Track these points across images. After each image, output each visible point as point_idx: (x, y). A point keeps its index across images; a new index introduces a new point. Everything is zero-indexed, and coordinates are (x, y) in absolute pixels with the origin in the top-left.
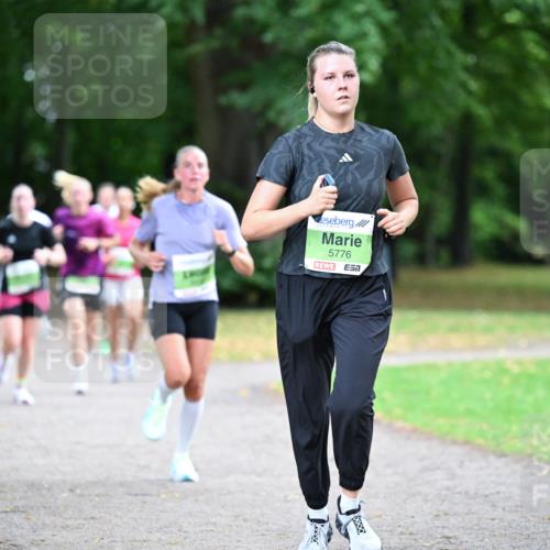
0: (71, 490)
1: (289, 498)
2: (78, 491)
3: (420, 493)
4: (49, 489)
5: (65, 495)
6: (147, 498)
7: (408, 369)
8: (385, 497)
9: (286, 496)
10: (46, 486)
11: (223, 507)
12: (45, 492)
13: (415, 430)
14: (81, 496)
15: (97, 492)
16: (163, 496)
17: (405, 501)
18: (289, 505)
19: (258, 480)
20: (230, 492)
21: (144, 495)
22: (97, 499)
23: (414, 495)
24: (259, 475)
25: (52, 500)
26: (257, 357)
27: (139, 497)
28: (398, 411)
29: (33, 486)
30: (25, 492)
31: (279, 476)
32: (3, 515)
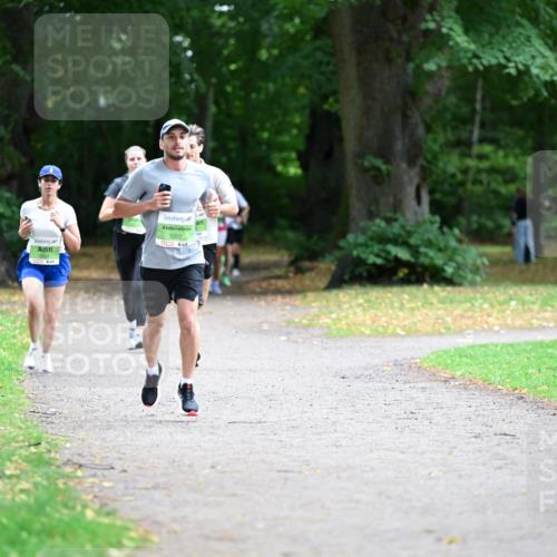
0: (213, 467)
1: (433, 475)
2: (219, 468)
4: (190, 466)
5: (206, 471)
6: (290, 475)
9: (430, 473)
10: (187, 462)
11: (366, 484)
12: (186, 468)
14: (222, 473)
16: (306, 472)
18: (433, 482)
19: (401, 456)
20: (372, 469)
21: (285, 471)
22: (238, 476)
24: (402, 452)
26: (399, 331)
27: (282, 474)
29: (174, 462)
30: (166, 468)
31: (423, 453)
32: (144, 492)
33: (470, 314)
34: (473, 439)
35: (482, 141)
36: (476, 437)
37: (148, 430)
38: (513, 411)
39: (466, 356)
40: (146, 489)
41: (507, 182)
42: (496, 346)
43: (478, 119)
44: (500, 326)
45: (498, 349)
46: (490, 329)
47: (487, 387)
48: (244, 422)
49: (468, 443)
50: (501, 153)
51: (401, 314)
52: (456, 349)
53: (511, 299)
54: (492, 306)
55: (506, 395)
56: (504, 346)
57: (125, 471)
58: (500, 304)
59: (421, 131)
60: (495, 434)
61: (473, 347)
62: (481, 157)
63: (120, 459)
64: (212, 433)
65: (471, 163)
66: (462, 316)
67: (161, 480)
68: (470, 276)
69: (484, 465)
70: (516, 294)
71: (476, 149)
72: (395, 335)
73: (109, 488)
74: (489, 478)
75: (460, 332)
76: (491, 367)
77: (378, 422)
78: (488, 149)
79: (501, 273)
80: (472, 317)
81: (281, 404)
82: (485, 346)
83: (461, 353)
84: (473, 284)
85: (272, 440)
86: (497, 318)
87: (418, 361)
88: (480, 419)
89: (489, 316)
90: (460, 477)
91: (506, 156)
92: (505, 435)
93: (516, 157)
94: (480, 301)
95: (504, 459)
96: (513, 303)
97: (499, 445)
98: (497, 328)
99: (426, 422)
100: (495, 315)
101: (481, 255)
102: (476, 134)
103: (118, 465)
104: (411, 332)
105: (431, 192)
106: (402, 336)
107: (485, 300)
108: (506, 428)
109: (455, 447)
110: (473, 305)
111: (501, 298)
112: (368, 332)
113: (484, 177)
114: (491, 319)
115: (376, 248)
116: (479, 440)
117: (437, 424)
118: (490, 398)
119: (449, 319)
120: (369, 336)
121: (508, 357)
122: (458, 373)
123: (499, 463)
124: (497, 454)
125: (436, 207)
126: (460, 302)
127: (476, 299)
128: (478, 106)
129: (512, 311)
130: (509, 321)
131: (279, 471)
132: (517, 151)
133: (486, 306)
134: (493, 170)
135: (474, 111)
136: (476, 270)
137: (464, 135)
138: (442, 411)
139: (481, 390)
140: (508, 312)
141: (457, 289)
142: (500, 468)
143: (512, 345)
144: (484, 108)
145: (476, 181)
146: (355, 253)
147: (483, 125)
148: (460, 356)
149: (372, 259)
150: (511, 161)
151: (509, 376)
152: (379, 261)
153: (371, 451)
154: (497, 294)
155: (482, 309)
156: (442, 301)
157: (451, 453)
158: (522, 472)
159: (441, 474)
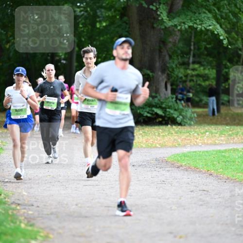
0: (76, 205)
1: (173, 208)
2: (79, 205)
3: (231, 206)
4: (67, 204)
5: (74, 207)
6: (110, 208)
8: (215, 208)
9: (171, 208)
10: (65, 203)
11: (143, 212)
12: (65, 206)
14: (81, 207)
17: (224, 209)
18: (173, 211)
19: (159, 200)
20: (146, 206)
21: (108, 207)
22: (88, 209)
23: (227, 207)
25: (68, 209)
26: (158, 145)
28: (221, 170)
29: (59, 203)
30: (56, 205)
31: (168, 199)
32: (47, 216)
33: (189, 138)
34: (190, 193)
35: (194, 63)
36: (191, 192)
37: (48, 189)
38: (207, 181)
39: (187, 156)
40: (48, 214)
41: (204, 81)
42: (200, 152)
43: (192, 53)
44: (202, 143)
45: (201, 153)
46: (197, 145)
47: (196, 170)
48: (90, 185)
49: (188, 194)
50: (202, 68)
51: (158, 138)
52: (182, 153)
53: (206, 132)
54: (198, 134)
55: (205, 173)
56: (203, 152)
57: (38, 207)
58: (202, 134)
59: (167, 58)
60: (200, 190)
61: (190, 152)
62: (194, 70)
63: (36, 201)
64: (76, 190)
65: (189, 72)
66: (185, 139)
67: (54, 210)
68: (189, 122)
69: (195, 203)
70: (209, 129)
71: (191, 66)
72: (156, 147)
73: (31, 214)
74: (196, 209)
75: (184, 146)
76: (198, 161)
77: (148, 185)
78: (196, 66)
79: (202, 120)
80: (189, 139)
81: (106, 177)
82: (195, 152)
83: (185, 155)
84: (190, 125)
85: (103, 193)
86: (200, 140)
87: (166, 158)
88: (193, 184)
89: (197, 139)
90: (184, 209)
91: (204, 69)
92: (204, 191)
93: (209, 69)
94: (193, 132)
95: (203, 201)
96: (207, 133)
97: (201, 195)
98: (200, 144)
99: (169, 185)
100: (199, 138)
101: (193, 113)
102: (191, 60)
103: (35, 204)
104: (163, 146)
105: (172, 85)
106: (159, 148)
107: (195, 132)
108: (204, 188)
109: (182, 196)
110: (190, 134)
111: (202, 131)
112: (144, 146)
113: (194, 78)
114: (198, 140)
115: (148, 109)
116: (193, 193)
117: (174, 186)
118: (197, 175)
119: (179, 140)
120: (144, 148)
121: (205, 157)
122: (184, 164)
123: (201, 203)
124: (200, 199)
125: (173, 91)
126: (184, 133)
127: (191, 131)
128: (192, 48)
129: (207, 137)
130: (206, 142)
131: (105, 207)
132: (209, 67)
133: (196, 134)
134: (198, 76)
135: (190, 50)
136: (191, 119)
137: (186, 60)
138: (176, 180)
139: (193, 171)
140: (205, 137)
141: (183, 127)
142: (202, 205)
143: (207, 152)
144: (194, 48)
145: (191, 80)
146: (138, 111)
147: (194, 56)
148: (184, 157)
149: (146, 114)
150: (207, 72)
151: (206, 165)
152: (149, 115)
153: (146, 198)
154: (200, 129)
155: (194, 136)
156: (176, 133)
157: (180, 199)
158: (211, 207)
159: (176, 208)
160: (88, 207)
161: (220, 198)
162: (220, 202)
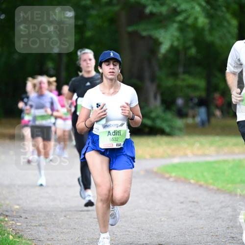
0: (65, 216)
2: (68, 217)
3: (221, 218)
4: (55, 216)
5: (62, 218)
7: (215, 162)
8: (205, 219)
9: (161, 219)
10: (54, 214)
11: (133, 223)
12: (53, 217)
13: (218, 190)
14: (69, 219)
15: (77, 217)
17: (214, 221)
18: (162, 223)
19: (148, 212)
20: (135, 217)
22: (77, 220)
23: (218, 218)
24: (149, 210)
25: (57, 221)
26: (147, 156)
28: (211, 181)
29: (48, 214)
30: (45, 217)
31: (158, 210)
32: (35, 227)
34: (180, 204)
35: (185, 72)
36: (182, 203)
38: (197, 192)
39: (177, 167)
46: (186, 155)
47: (186, 181)
49: (177, 206)
52: (172, 165)
57: (26, 218)
59: (156, 68)
60: (190, 202)
62: (183, 80)
63: (24, 213)
65: (179, 83)
67: (43, 222)
69: (184, 215)
71: (182, 76)
72: (145, 159)
73: (19, 225)
74: (186, 221)
76: (187, 172)
78: (186, 77)
83: (174, 166)
87: (155, 169)
88: (183, 195)
89: (187, 149)
90: (174, 221)
92: (194, 202)
95: (193, 212)
96: (197, 145)
97: (191, 206)
100: (189, 149)
102: (181, 69)
103: (24, 215)
104: (153, 157)
105: (162, 94)
108: (194, 199)
109: (172, 208)
117: (164, 198)
122: (173, 174)
123: (191, 214)
124: (190, 210)
136: (180, 129)
139: (183, 182)
142: (191, 217)
150: (197, 82)
157: (170, 210)
158: (201, 219)
159: (165, 219)
160: (77, 218)
161: (209, 209)
162: (210, 213)
